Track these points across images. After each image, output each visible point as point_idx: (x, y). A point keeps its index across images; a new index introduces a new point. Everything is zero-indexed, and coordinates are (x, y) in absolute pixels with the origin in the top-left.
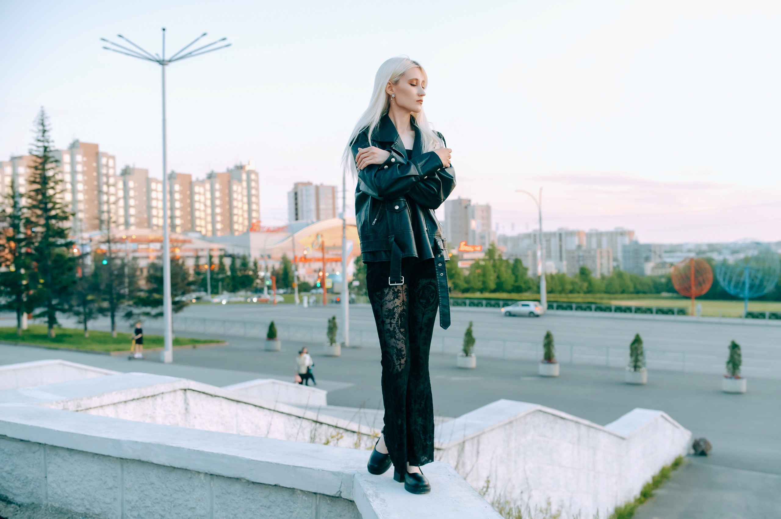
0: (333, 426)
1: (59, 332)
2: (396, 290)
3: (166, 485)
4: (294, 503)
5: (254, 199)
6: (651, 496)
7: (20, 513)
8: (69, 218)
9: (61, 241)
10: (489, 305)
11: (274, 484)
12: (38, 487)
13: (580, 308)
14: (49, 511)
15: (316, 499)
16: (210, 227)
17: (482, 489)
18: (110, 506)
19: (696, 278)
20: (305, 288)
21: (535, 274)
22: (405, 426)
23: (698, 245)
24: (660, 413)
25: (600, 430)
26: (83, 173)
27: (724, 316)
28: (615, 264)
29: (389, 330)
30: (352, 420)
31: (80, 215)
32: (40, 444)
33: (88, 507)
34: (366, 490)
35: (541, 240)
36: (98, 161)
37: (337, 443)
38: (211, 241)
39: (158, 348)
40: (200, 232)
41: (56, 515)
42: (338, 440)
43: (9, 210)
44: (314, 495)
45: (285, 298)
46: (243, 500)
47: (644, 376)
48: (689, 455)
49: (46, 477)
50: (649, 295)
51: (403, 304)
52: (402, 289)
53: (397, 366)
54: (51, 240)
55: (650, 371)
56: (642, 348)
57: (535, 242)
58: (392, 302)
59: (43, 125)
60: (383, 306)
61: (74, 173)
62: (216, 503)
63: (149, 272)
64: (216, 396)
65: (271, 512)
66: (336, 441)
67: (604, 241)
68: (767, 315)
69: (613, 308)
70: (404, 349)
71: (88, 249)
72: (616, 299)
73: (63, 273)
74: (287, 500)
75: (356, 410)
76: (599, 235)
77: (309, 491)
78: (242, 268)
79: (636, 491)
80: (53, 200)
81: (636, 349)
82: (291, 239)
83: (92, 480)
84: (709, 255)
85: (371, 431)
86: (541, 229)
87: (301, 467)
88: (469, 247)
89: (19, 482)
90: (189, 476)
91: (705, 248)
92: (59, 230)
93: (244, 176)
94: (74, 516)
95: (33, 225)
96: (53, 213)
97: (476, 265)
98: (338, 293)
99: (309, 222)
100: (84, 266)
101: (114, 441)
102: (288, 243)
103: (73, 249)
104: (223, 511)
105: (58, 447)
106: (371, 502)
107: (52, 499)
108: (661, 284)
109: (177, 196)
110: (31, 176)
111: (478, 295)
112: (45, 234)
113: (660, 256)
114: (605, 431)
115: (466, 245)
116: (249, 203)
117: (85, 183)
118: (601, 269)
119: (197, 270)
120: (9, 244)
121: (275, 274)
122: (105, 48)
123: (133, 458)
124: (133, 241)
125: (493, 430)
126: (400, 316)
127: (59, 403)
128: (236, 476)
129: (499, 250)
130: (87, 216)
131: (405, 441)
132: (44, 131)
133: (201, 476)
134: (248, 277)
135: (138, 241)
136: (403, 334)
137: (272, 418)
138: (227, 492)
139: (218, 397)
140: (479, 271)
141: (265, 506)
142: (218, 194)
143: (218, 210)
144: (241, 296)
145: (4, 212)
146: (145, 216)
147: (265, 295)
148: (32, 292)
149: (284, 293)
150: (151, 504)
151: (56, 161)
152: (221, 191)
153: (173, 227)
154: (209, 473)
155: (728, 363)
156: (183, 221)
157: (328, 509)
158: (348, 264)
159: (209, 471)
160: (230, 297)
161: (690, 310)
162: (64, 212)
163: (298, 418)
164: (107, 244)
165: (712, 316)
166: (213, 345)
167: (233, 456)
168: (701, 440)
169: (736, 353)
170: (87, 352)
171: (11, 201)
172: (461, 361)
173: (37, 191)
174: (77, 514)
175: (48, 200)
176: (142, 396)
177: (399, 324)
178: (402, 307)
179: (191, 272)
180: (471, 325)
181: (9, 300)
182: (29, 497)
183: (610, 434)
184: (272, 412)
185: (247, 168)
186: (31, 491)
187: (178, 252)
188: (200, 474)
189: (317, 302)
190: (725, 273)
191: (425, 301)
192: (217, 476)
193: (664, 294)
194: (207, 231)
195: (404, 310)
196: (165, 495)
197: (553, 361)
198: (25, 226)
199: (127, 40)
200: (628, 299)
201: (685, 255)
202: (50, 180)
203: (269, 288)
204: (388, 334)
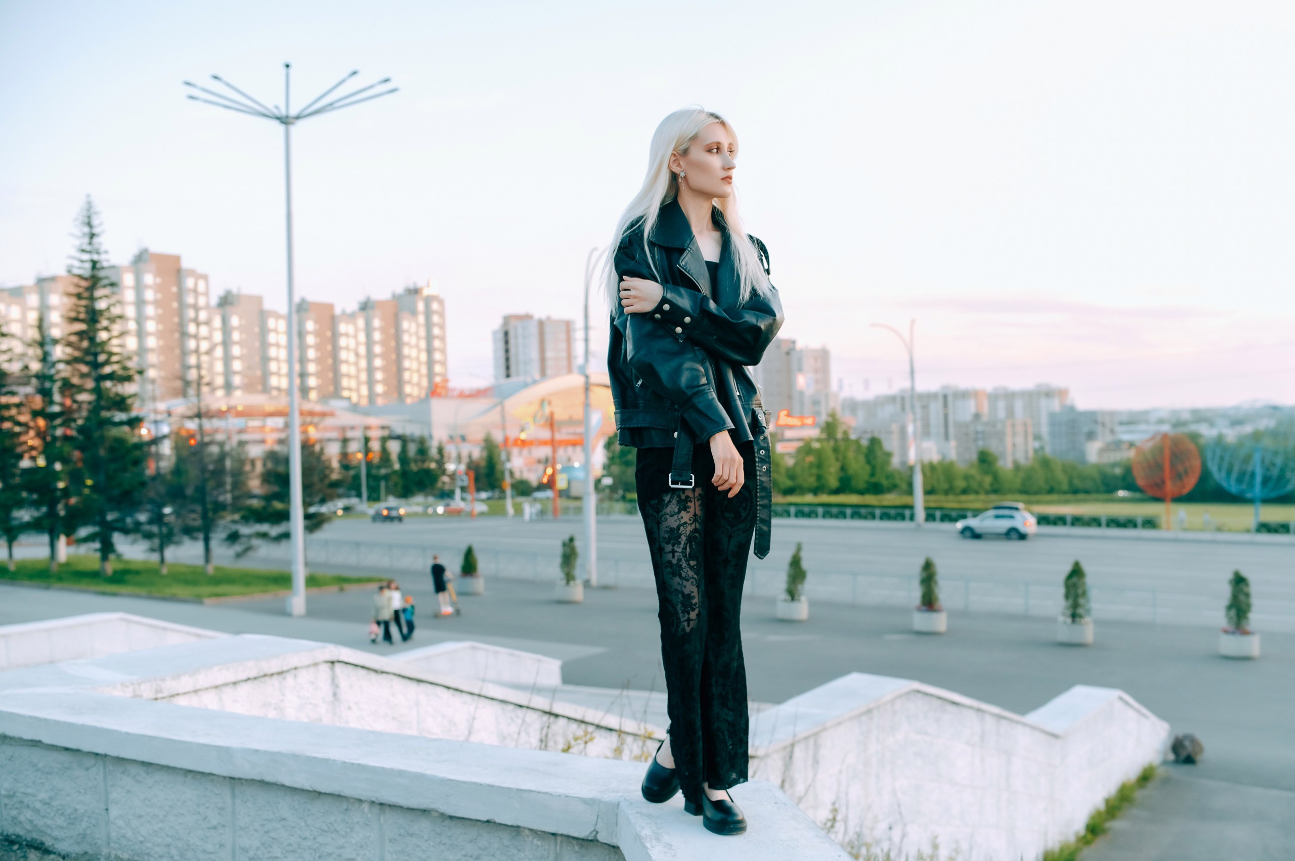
0: (576, 720)
1: (119, 566)
2: (683, 497)
3: (306, 822)
4: (519, 850)
5: (437, 343)
6: (1104, 831)
8: (133, 379)
9: (120, 416)
10: (827, 515)
11: (485, 819)
12: (94, 826)
15: (556, 844)
16: (364, 391)
17: (826, 823)
19: (1173, 466)
20: (523, 489)
21: (904, 463)
22: (699, 723)
23: (1174, 412)
24: (1116, 693)
25: (1017, 722)
26: (156, 303)
28: (1037, 444)
29: (670, 562)
30: (608, 711)
31: (152, 373)
32: (97, 754)
34: (639, 829)
35: (913, 407)
36: (179, 283)
37: (585, 748)
38: (366, 413)
39: (282, 592)
40: (349, 399)
42: (586, 743)
43: (35, 366)
44: (553, 837)
45: (489, 506)
46: (433, 846)
47: (1088, 631)
48: (1165, 762)
49: (107, 810)
50: (1094, 496)
51: (695, 520)
52: (694, 495)
53: (682, 622)
54: (105, 414)
55: (1098, 623)
56: (1084, 584)
57: (903, 409)
58: (676, 516)
59: (89, 225)
60: (661, 523)
61: (140, 303)
62: (389, 851)
63: (264, 465)
64: (383, 672)
66: (582, 746)
67: (1019, 406)
70: (695, 594)
71: (165, 429)
73: (124, 469)
74: (506, 846)
75: (617, 692)
76: (1010, 396)
77: (544, 830)
78: (419, 457)
79: (1079, 825)
80: (107, 348)
81: (1075, 586)
82: (498, 409)
83: (183, 815)
84: (1193, 428)
85: (639, 729)
86: (913, 388)
87: (531, 791)
88: (793, 419)
89: (63, 818)
90: (345, 807)
91: (1186, 416)
92: (118, 399)
93: (421, 306)
95: (74, 390)
96: (107, 370)
97: (806, 449)
98: (577, 498)
99: (529, 380)
100: (159, 457)
101: (219, 749)
102: (494, 416)
103: (141, 429)
105: (127, 760)
106: (649, 849)
107: (117, 846)
108: (1115, 477)
109: (310, 340)
110: (71, 310)
111: (809, 498)
112: (94, 404)
113: (1112, 431)
114: (1025, 725)
115: (788, 415)
116: (430, 351)
117: (159, 319)
118: (1014, 453)
119: (345, 462)
120: (35, 422)
121: (472, 466)
122: (191, 97)
123: (250, 777)
124: (239, 414)
125: (840, 724)
126: (690, 539)
127: (127, 687)
128: (422, 807)
129: (843, 423)
130: (163, 374)
131: (700, 747)
132: (92, 236)
133: (363, 806)
134: (428, 472)
135: (247, 413)
136: (695, 569)
137: (476, 708)
138: (408, 833)
139: (387, 673)
140: (811, 459)
141: (471, 856)
142: (377, 336)
143: (378, 362)
144: (418, 504)
145: (26, 370)
146: (259, 373)
147: (458, 503)
148: (73, 501)
149: (489, 499)
150: (282, 853)
151: (113, 285)
152: (383, 330)
153: (305, 391)
154: (378, 802)
155: (1229, 608)
156: (320, 382)
158: (593, 450)
159: (377, 799)
161: (1163, 521)
162: (125, 368)
163: (518, 707)
164: (197, 420)
167: (417, 773)
168: (1186, 737)
169: (1241, 591)
170: (164, 599)
171: (39, 352)
172: (784, 609)
173: (80, 334)
175: (99, 349)
176: (262, 674)
177: (688, 553)
178: (693, 526)
179: (335, 464)
180: (799, 548)
181: (36, 514)
182: (78, 843)
183: (1034, 728)
184: (476, 698)
185: (426, 292)
186: (82, 832)
187: (313, 433)
188: (363, 804)
189: (542, 513)
190: (1222, 458)
191: (732, 515)
192: (390, 806)
193: (1121, 493)
194: (360, 396)
195: (695, 530)
196: (305, 839)
197: (936, 607)
198: (62, 391)
199: (228, 85)
200: (1060, 502)
201: (1154, 428)
202: (101, 315)
203: (463, 489)
204: (669, 569)
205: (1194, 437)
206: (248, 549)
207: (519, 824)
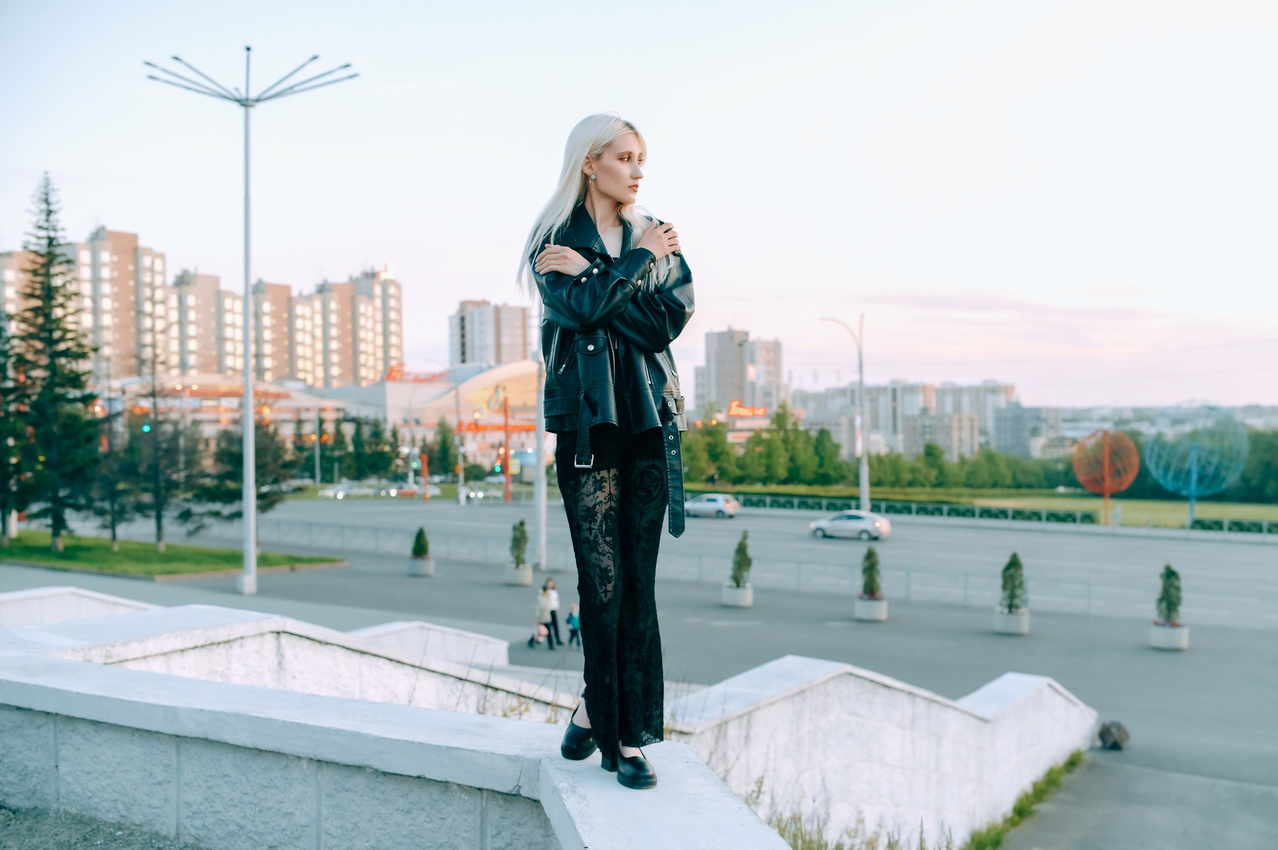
0: (513, 693)
1: (70, 542)
2: (599, 478)
3: (247, 778)
4: (448, 805)
5: (393, 327)
6: (1031, 813)
7: (16, 823)
8: (88, 356)
9: (74, 393)
10: (775, 504)
11: (415, 774)
12: (44, 782)
13: (923, 510)
14: (61, 820)
15: (482, 799)
16: (320, 373)
17: (751, 795)
18: (158, 811)
19: (1112, 463)
20: (476, 474)
21: (852, 455)
22: (616, 686)
23: (1117, 410)
24: (1046, 680)
25: (948, 706)
26: (112, 281)
27: (1156, 526)
28: (982, 439)
29: (587, 538)
30: (542, 684)
31: (106, 351)
32: (48, 713)
33: (123, 813)
34: (558, 782)
35: (861, 400)
36: (136, 263)
37: (519, 718)
38: (321, 395)
39: (233, 571)
40: (304, 380)
41: (73, 826)
42: (521, 713)
44: (479, 792)
45: (442, 490)
46: (368, 801)
47: (1024, 622)
48: (1092, 749)
49: (57, 766)
50: (1036, 491)
51: (610, 499)
52: (609, 475)
53: (600, 594)
54: (59, 391)
55: (1034, 613)
56: (1021, 575)
57: (853, 402)
58: (592, 496)
59: (47, 201)
61: (96, 280)
62: (326, 806)
63: (218, 445)
64: (327, 644)
65: (411, 819)
66: (518, 715)
67: (966, 401)
68: (1226, 525)
69: (977, 512)
70: (612, 567)
71: (118, 407)
72: (982, 496)
73: (77, 446)
74: (435, 801)
76: (957, 392)
77: (470, 785)
78: (373, 440)
79: (1006, 806)
80: (62, 325)
81: (1012, 577)
82: (453, 393)
83: (130, 771)
84: (1135, 426)
86: (861, 382)
87: (459, 749)
88: (744, 410)
89: (14, 775)
90: (284, 763)
91: (1128, 415)
92: (72, 375)
93: (378, 290)
94: (101, 827)
95: (28, 366)
96: (62, 346)
97: (756, 439)
98: (530, 484)
99: (484, 365)
100: (112, 434)
101: (165, 708)
102: (448, 400)
103: (94, 407)
104: (336, 819)
105: (78, 719)
106: (564, 799)
107: (66, 800)
108: (1057, 473)
109: (267, 321)
110: (27, 286)
111: (758, 488)
112: (48, 380)
113: (1055, 428)
114: (955, 709)
115: (740, 406)
116: (386, 334)
117: (115, 297)
118: (960, 448)
119: (299, 444)
121: (426, 450)
122: (152, 77)
123: (195, 735)
124: (194, 394)
125: (773, 703)
126: (606, 517)
127: (78, 652)
128: (357, 763)
129: (792, 415)
130: (117, 351)
131: (616, 708)
132: (49, 213)
133: (302, 763)
134: (381, 455)
135: (203, 394)
136: (611, 544)
137: (417, 679)
138: (344, 789)
139: (331, 644)
140: (760, 449)
141: (403, 810)
142: (333, 319)
143: (334, 345)
144: (369, 487)
146: (214, 353)
147: (411, 485)
148: (26, 476)
149: (442, 482)
150: (224, 808)
151: (69, 262)
152: (340, 313)
153: (260, 371)
154: (315, 759)
155: (1160, 601)
156: (276, 363)
157: (500, 813)
159: (315, 756)
160: (350, 488)
161: (1102, 516)
162: (80, 346)
163: (458, 680)
164: (151, 399)
165: (1137, 526)
166: (323, 566)
167: (353, 732)
168: (1113, 724)
169: (1172, 585)
170: (115, 575)
172: (729, 595)
173: (36, 310)
174: (107, 824)
175: (54, 326)
176: (209, 642)
177: (604, 529)
178: (608, 505)
179: (289, 445)
180: (745, 536)
182: (29, 799)
183: (964, 712)
184: (417, 670)
185: (383, 276)
186: (33, 788)
187: (267, 413)
188: (302, 761)
190: (1160, 456)
191: (644, 494)
192: (327, 762)
193: (1061, 489)
194: (315, 378)
195: (611, 508)
196: (246, 794)
197: (877, 596)
198: (16, 367)
199: (188, 66)
200: (1003, 496)
201: (1096, 425)
202: (57, 292)
203: (417, 473)
204: (586, 545)
205: (1135, 435)
206: (200, 527)
207: (448, 779)
